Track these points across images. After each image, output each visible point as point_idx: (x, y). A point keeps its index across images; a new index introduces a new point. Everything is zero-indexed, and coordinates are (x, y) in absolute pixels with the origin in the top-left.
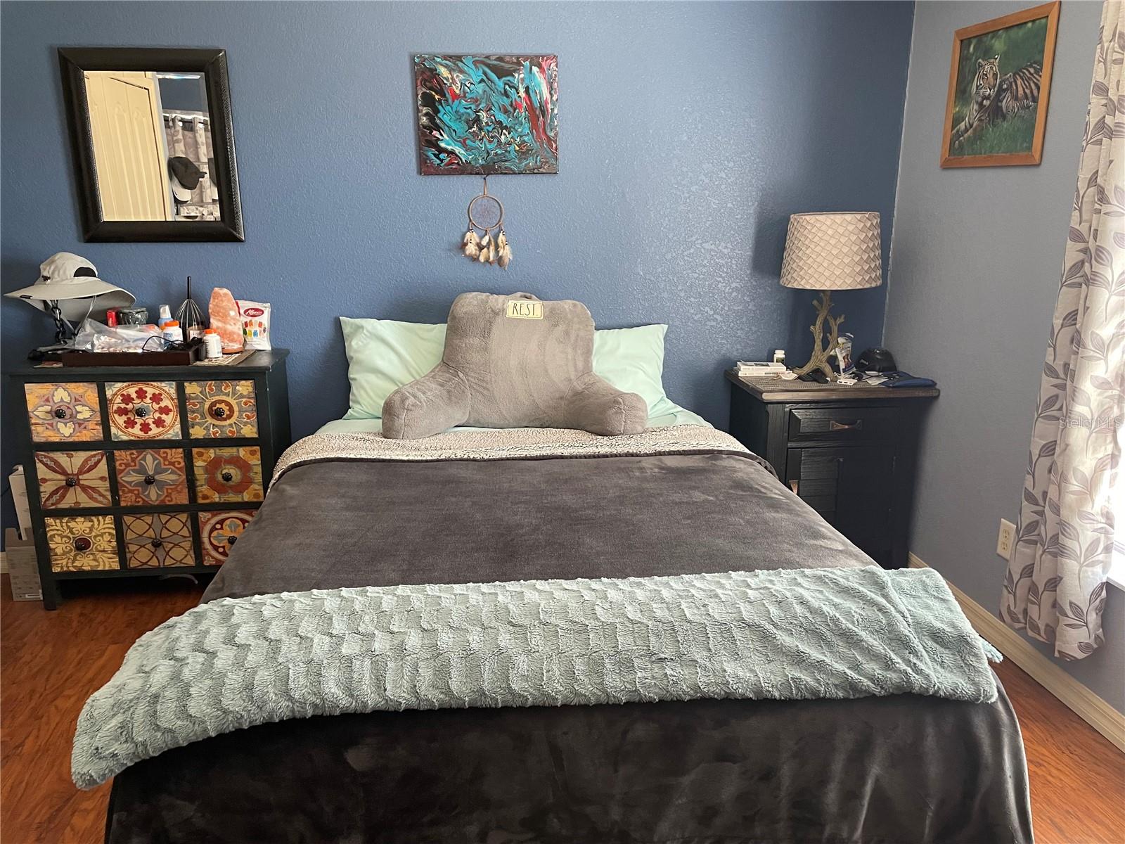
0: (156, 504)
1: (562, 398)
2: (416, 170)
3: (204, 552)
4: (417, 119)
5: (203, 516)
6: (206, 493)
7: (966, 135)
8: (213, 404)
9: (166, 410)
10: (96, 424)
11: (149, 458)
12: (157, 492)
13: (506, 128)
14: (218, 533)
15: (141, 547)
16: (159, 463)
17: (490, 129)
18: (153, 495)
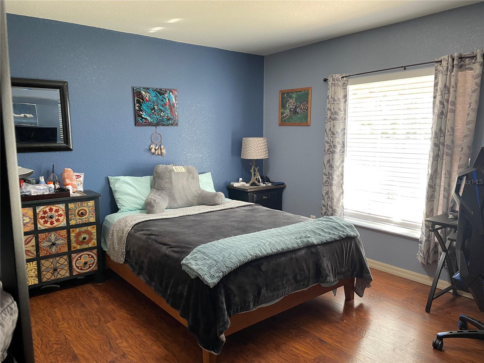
0: (55, 253)
1: (195, 196)
2: (134, 124)
3: (73, 270)
4: (135, 107)
5: (73, 255)
6: (75, 246)
7: (286, 117)
8: (79, 211)
9: (60, 215)
10: (32, 224)
11: (53, 235)
12: (55, 249)
13: (163, 111)
14: (79, 261)
15: (48, 272)
16: (57, 236)
17: (158, 112)
18: (54, 250)
